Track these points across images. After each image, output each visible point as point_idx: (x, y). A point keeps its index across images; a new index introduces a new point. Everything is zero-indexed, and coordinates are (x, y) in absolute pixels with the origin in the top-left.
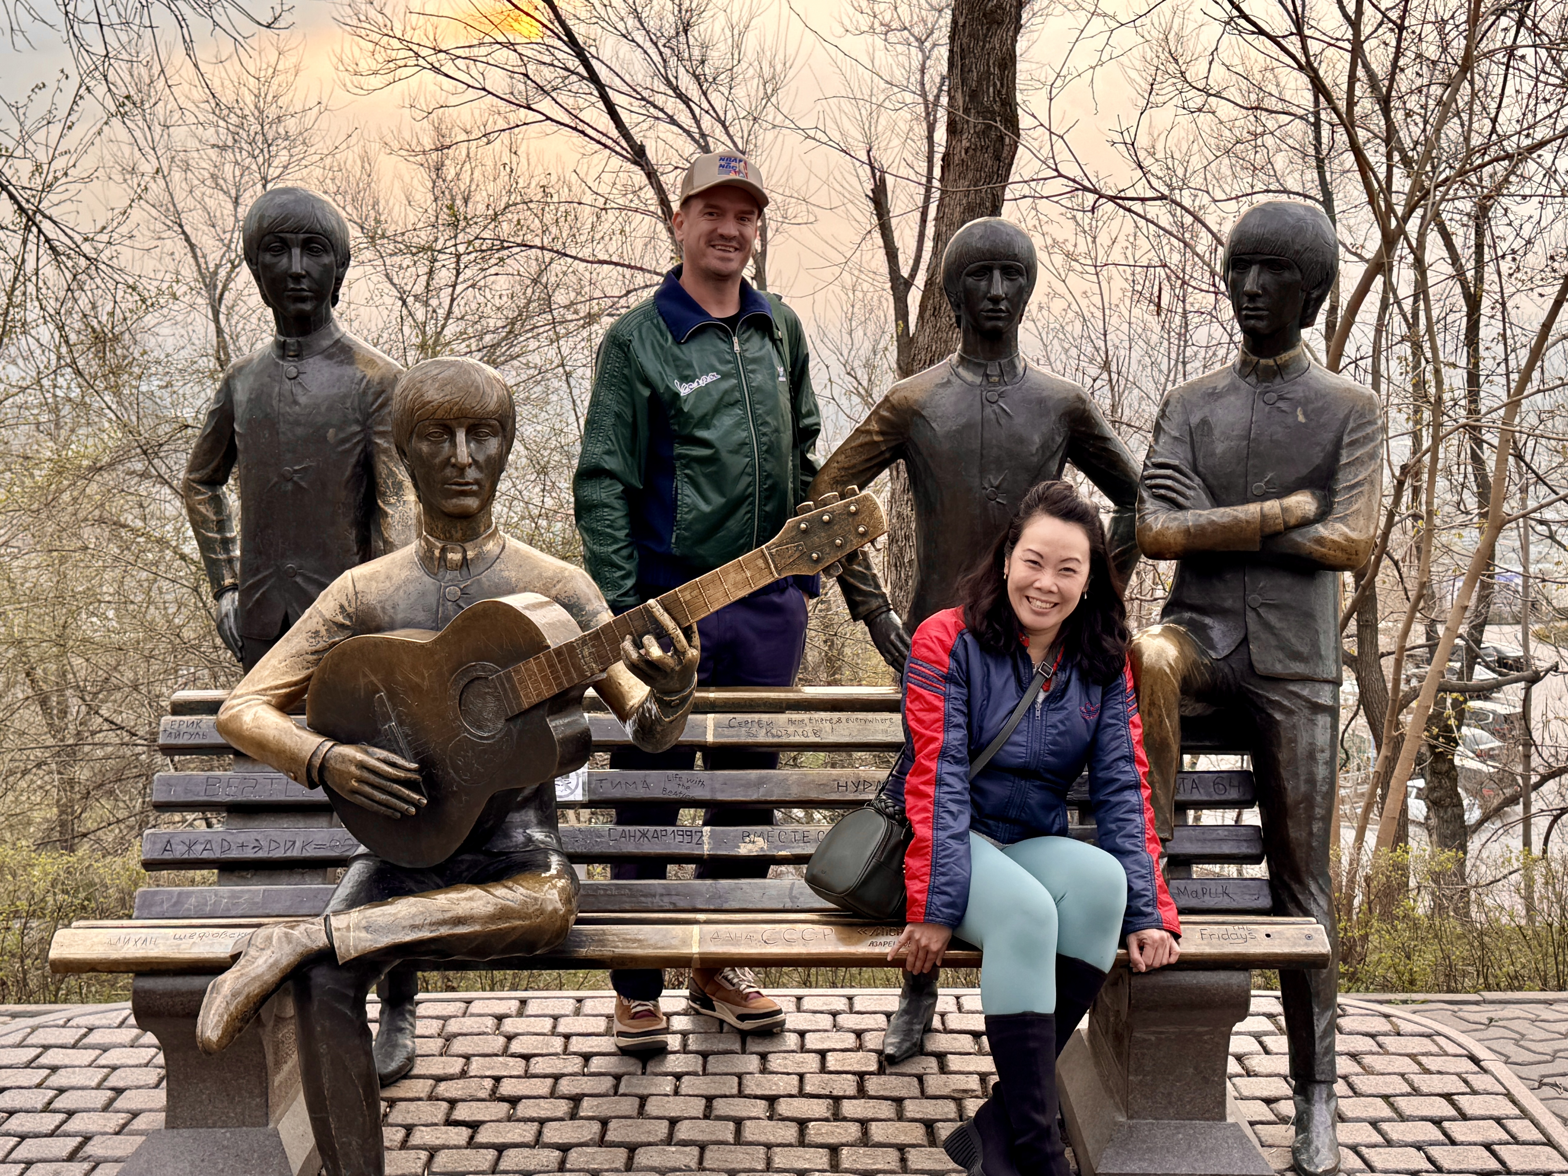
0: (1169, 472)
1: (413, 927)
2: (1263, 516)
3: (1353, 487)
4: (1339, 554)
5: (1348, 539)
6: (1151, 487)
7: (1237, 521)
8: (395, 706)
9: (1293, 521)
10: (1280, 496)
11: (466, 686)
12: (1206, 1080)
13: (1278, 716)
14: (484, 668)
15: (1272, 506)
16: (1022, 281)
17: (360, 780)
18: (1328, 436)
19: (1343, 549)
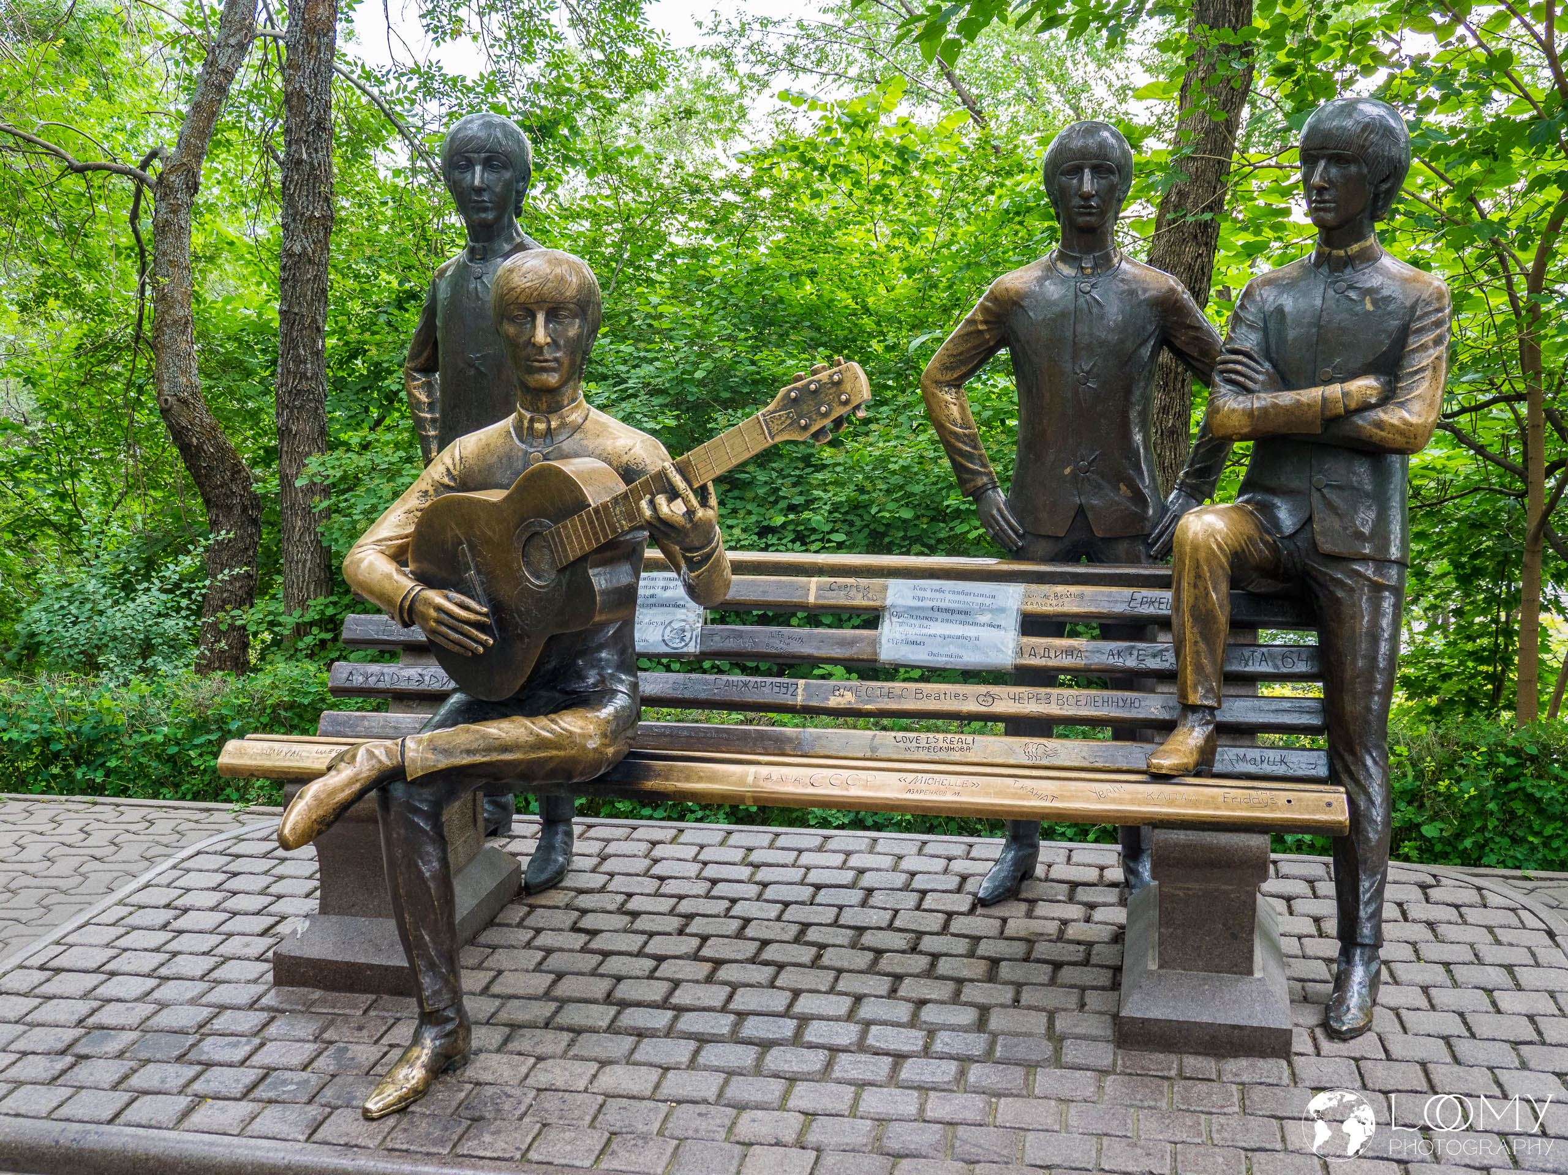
0: (1240, 358)
1: (469, 752)
2: (1324, 399)
3: (1416, 372)
4: (1398, 437)
5: (1406, 423)
6: (1222, 372)
7: (1298, 404)
8: (474, 556)
9: (1353, 405)
10: (1343, 381)
11: (528, 539)
12: (1234, 936)
13: (1340, 594)
14: (541, 524)
15: (1335, 390)
16: (1115, 179)
17: (439, 622)
18: (1394, 323)
19: (1402, 433)
